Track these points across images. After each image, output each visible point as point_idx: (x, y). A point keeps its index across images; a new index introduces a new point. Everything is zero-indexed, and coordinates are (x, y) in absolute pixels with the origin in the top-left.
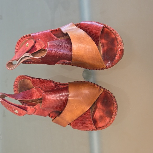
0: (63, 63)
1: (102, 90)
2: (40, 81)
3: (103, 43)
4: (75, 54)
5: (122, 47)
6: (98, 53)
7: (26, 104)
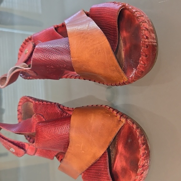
0: (71, 76)
1: (123, 122)
2: (43, 104)
3: (124, 37)
4: (75, 59)
5: (150, 40)
6: (111, 55)
7: (30, 138)
